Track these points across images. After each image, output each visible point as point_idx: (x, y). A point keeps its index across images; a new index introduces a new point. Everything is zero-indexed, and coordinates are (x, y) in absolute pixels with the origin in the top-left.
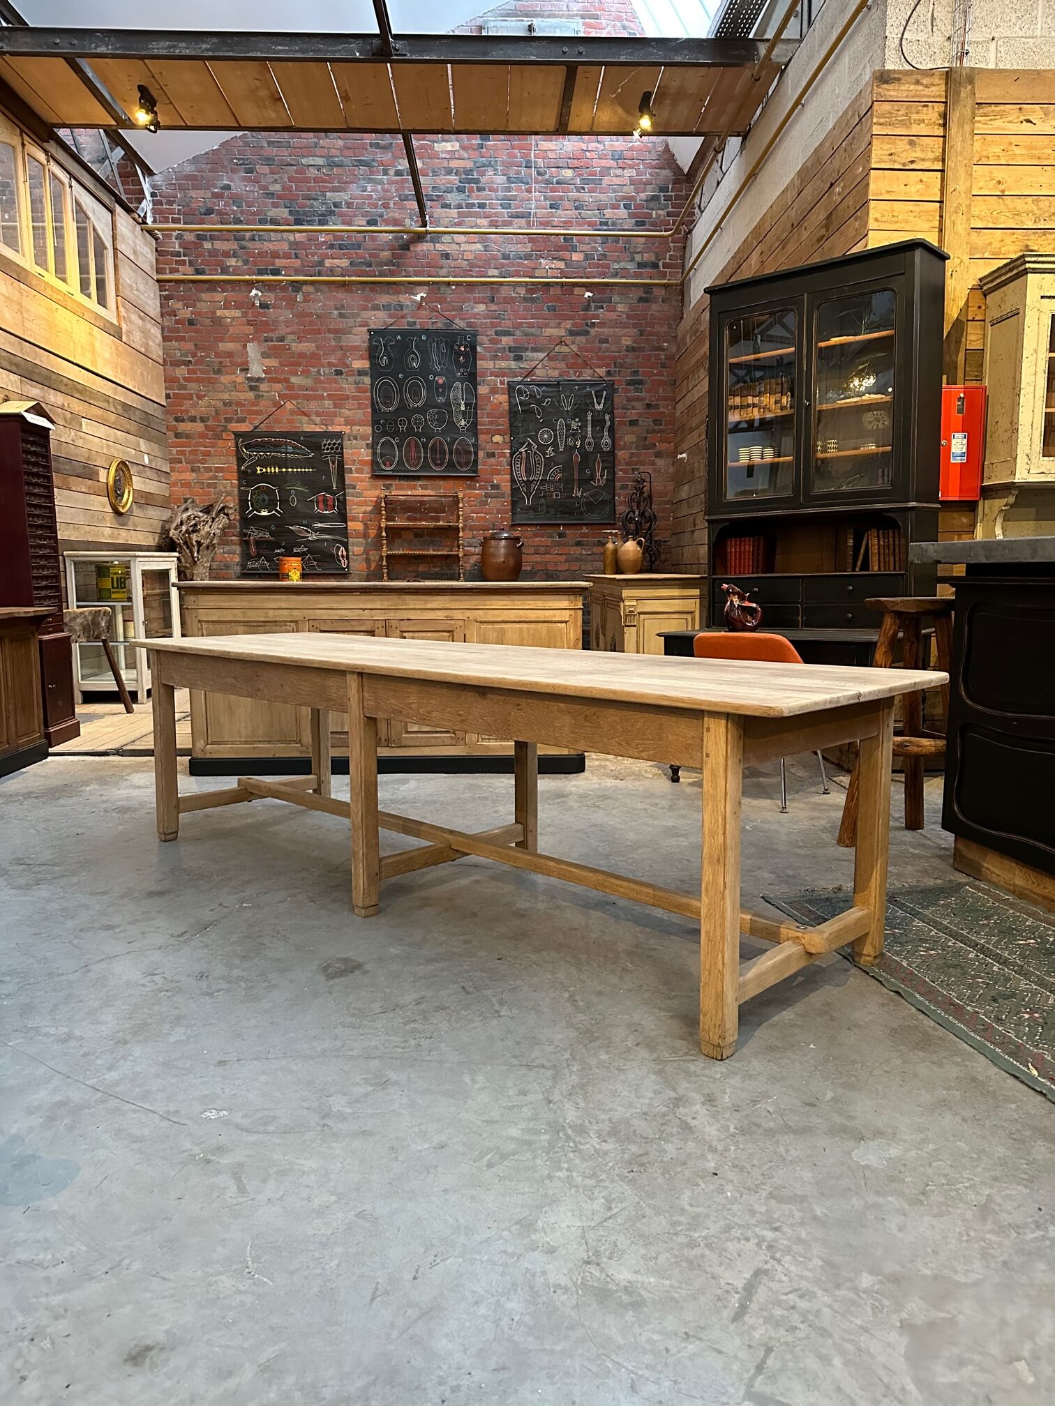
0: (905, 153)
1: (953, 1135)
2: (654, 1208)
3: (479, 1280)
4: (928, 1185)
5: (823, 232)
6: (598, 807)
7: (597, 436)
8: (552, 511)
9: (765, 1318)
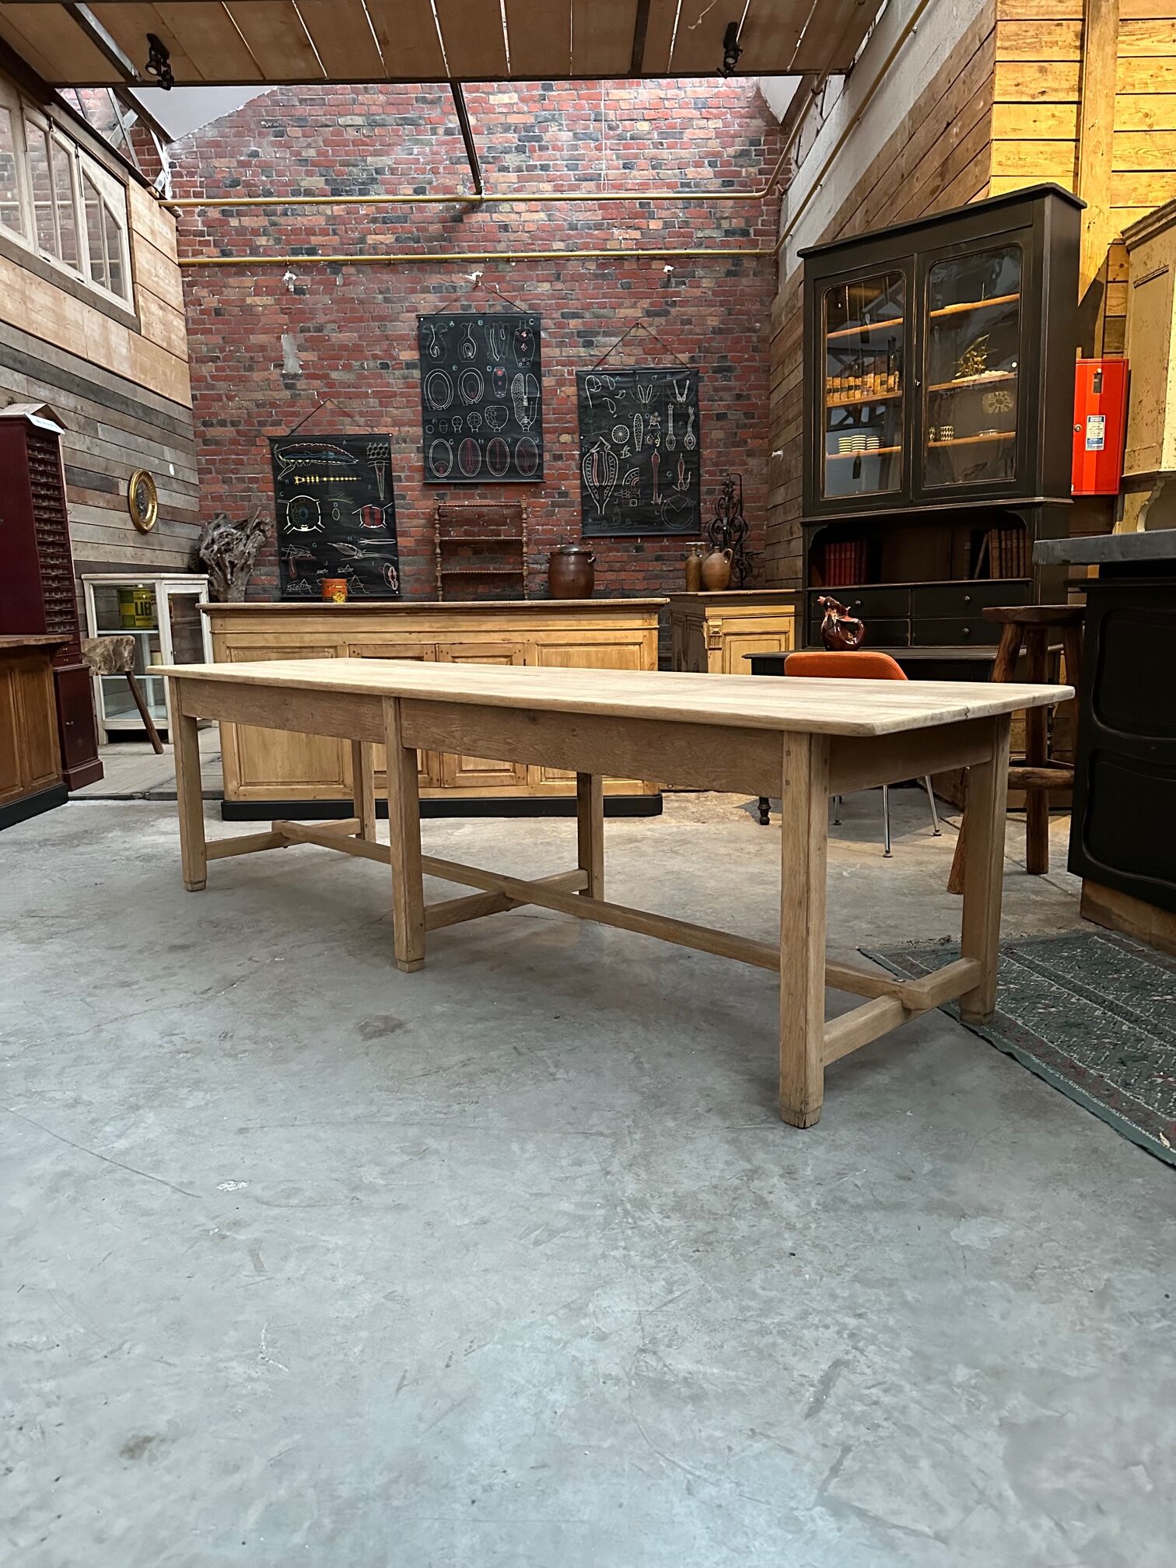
0: (1033, 82)
1: (1069, 1213)
2: (720, 1291)
3: (519, 1369)
4: (1037, 1268)
5: (938, 181)
6: (676, 853)
7: (680, 434)
8: (628, 521)
9: (843, 1414)
